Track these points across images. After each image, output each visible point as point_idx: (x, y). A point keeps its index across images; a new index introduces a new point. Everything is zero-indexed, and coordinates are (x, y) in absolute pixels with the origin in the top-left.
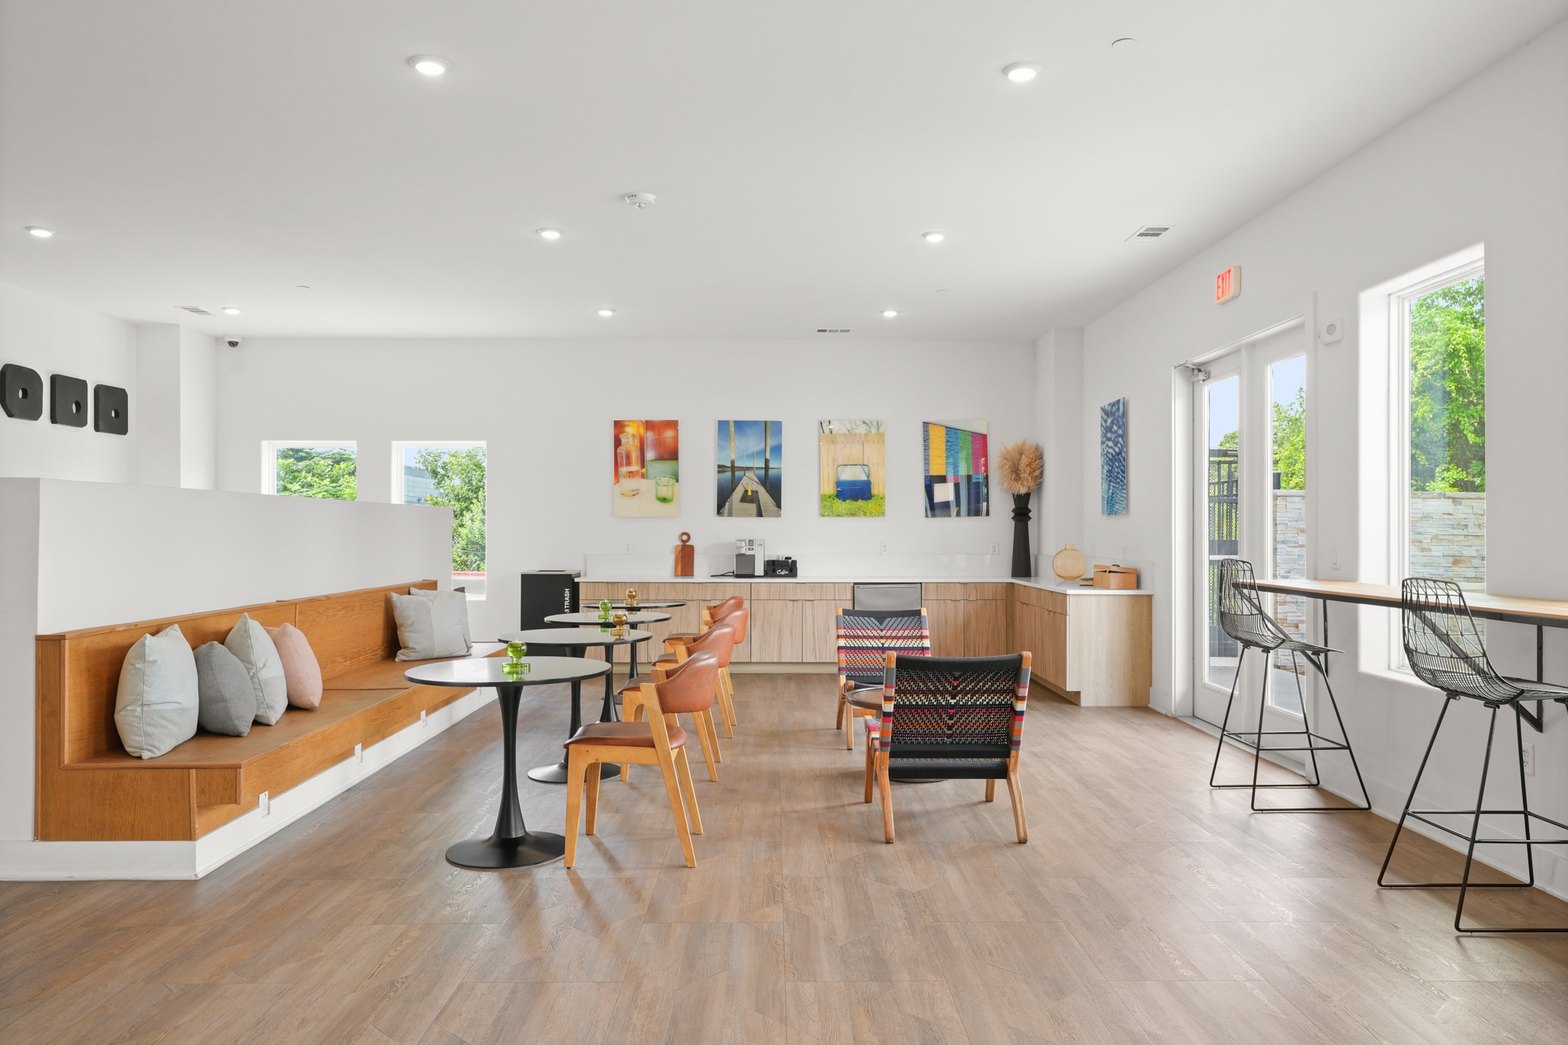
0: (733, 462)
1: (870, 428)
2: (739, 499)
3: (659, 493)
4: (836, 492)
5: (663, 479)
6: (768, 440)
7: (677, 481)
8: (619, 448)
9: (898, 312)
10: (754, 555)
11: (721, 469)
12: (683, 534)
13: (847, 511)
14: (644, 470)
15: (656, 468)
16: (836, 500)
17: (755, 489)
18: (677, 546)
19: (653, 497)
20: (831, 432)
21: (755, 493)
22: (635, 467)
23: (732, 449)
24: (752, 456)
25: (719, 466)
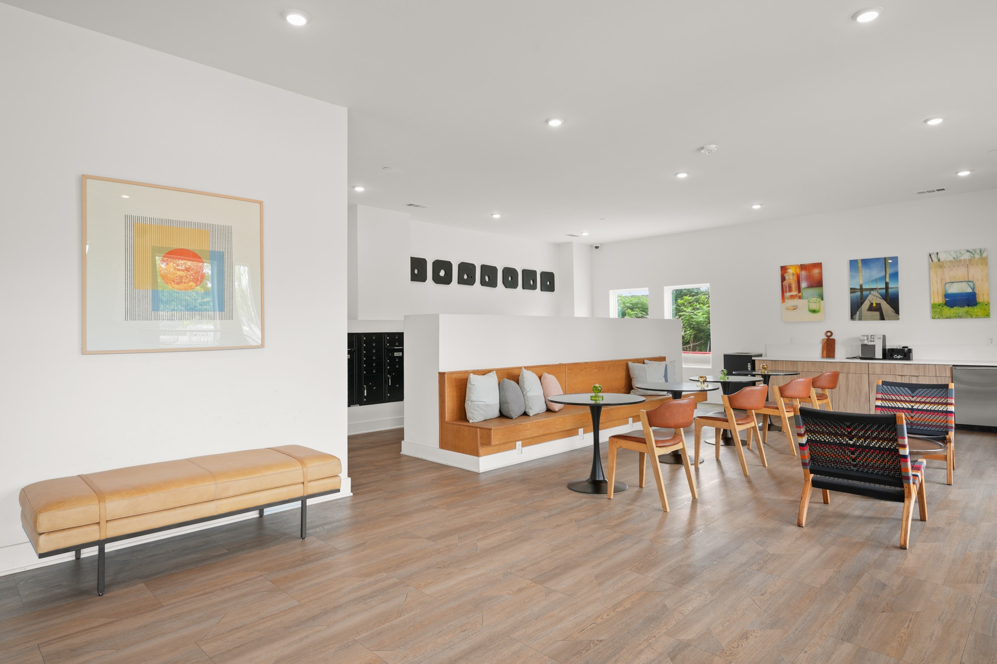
0: (861, 286)
1: (973, 255)
2: (867, 309)
3: (810, 307)
4: (944, 302)
5: (812, 298)
6: (888, 270)
7: (822, 299)
8: (785, 282)
9: (971, 171)
10: (875, 345)
11: (853, 290)
12: (828, 332)
13: (955, 315)
14: (800, 294)
15: (807, 292)
16: (945, 307)
17: (878, 302)
18: (823, 339)
19: (806, 309)
20: (939, 260)
21: (879, 305)
22: (794, 293)
23: (860, 277)
24: (876, 281)
25: (851, 289)
